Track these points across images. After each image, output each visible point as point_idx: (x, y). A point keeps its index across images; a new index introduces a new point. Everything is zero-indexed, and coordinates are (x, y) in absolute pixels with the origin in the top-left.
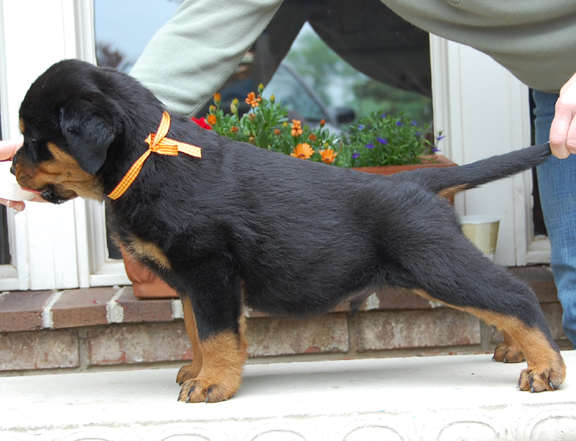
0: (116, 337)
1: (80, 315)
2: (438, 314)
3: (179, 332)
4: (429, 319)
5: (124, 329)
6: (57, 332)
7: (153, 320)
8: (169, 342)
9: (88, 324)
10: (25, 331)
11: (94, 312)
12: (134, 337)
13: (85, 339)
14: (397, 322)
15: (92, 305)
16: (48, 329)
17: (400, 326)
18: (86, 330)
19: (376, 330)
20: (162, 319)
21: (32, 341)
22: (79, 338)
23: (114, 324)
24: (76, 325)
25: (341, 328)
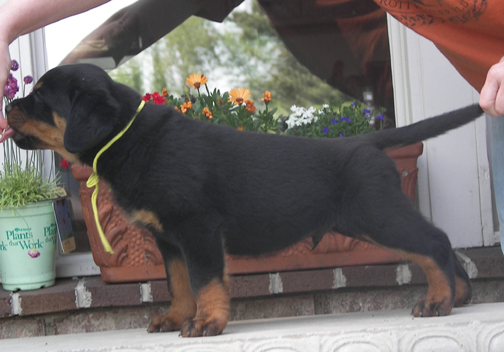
0: (83, 324)
1: (49, 300)
2: (405, 292)
3: (146, 317)
4: (397, 298)
5: (91, 315)
7: (121, 304)
9: (56, 310)
11: (62, 297)
12: (101, 324)
13: (51, 327)
14: (364, 302)
16: (16, 317)
17: (368, 305)
18: (53, 318)
20: (131, 303)
22: (46, 326)
23: (83, 309)
24: (45, 311)
25: (309, 309)
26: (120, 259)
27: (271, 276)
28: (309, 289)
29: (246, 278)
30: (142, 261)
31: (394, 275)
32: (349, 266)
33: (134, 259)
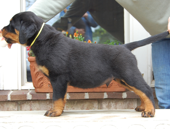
0: (29, 104)
1: (19, 97)
2: (124, 101)
3: (48, 103)
4: (122, 102)
5: (32, 102)
6: (12, 101)
7: (40, 99)
8: (45, 106)
9: (21, 100)
10: (2, 101)
11: (23, 96)
12: (34, 104)
13: (20, 104)
14: (112, 102)
15: (22, 94)
16: (9, 101)
17: (113, 104)
18: (20, 102)
19: (106, 105)
20: (43, 99)
21: (4, 104)
22: (18, 104)
23: (29, 100)
24: (18, 100)
25: (96, 104)
26: (41, 86)
27: (85, 93)
28: (96, 98)
29: (78, 94)
30: (47, 87)
31: (122, 95)
32: (109, 92)
33: (45, 86)
